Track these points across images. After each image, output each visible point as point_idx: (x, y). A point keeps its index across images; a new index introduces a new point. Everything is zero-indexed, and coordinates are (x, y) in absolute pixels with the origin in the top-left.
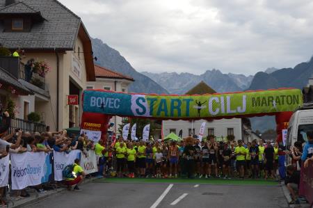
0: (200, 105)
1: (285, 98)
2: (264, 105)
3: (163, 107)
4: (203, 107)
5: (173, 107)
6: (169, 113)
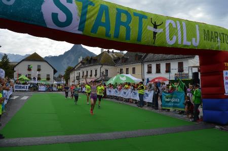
1: (225, 36)
2: (212, 40)
3: (103, 20)
5: (119, 23)
6: (112, 32)
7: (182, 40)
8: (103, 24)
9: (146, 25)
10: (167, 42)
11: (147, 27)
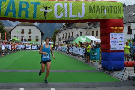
0: (46, 8)
1: (113, 8)
2: (98, 12)
3: (11, 8)
4: (49, 11)
5: (21, 9)
6: (17, 14)
7: (68, 15)
8: (11, 11)
9: (39, 8)
10: (56, 17)
11: (40, 9)
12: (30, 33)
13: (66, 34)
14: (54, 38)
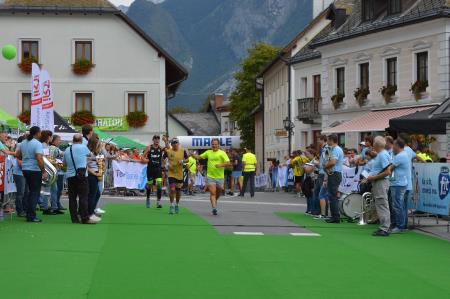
12: (82, 67)
13: (364, 67)
14: (246, 103)
